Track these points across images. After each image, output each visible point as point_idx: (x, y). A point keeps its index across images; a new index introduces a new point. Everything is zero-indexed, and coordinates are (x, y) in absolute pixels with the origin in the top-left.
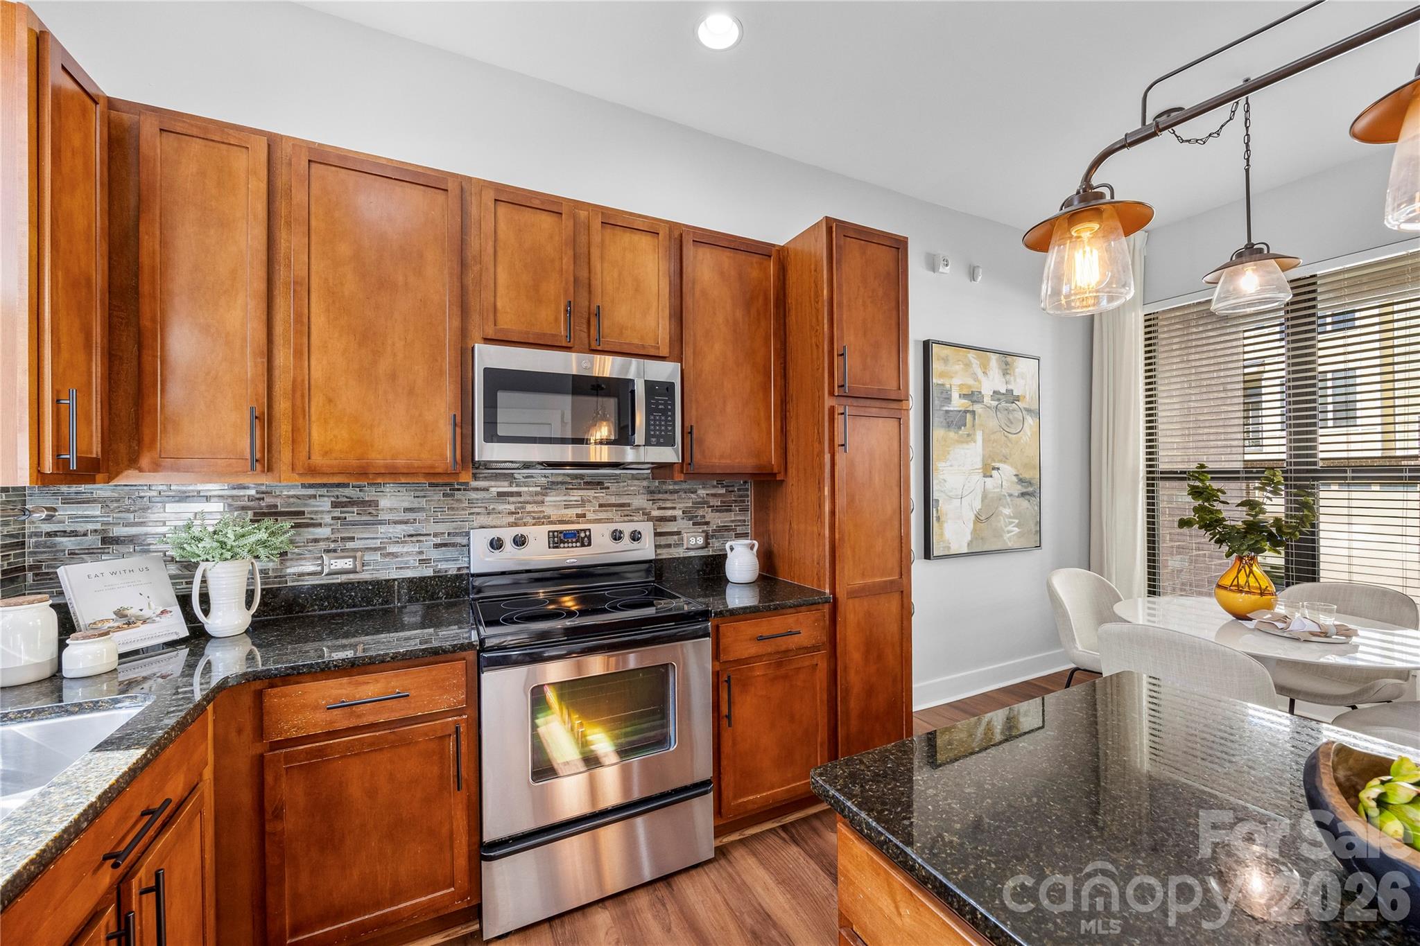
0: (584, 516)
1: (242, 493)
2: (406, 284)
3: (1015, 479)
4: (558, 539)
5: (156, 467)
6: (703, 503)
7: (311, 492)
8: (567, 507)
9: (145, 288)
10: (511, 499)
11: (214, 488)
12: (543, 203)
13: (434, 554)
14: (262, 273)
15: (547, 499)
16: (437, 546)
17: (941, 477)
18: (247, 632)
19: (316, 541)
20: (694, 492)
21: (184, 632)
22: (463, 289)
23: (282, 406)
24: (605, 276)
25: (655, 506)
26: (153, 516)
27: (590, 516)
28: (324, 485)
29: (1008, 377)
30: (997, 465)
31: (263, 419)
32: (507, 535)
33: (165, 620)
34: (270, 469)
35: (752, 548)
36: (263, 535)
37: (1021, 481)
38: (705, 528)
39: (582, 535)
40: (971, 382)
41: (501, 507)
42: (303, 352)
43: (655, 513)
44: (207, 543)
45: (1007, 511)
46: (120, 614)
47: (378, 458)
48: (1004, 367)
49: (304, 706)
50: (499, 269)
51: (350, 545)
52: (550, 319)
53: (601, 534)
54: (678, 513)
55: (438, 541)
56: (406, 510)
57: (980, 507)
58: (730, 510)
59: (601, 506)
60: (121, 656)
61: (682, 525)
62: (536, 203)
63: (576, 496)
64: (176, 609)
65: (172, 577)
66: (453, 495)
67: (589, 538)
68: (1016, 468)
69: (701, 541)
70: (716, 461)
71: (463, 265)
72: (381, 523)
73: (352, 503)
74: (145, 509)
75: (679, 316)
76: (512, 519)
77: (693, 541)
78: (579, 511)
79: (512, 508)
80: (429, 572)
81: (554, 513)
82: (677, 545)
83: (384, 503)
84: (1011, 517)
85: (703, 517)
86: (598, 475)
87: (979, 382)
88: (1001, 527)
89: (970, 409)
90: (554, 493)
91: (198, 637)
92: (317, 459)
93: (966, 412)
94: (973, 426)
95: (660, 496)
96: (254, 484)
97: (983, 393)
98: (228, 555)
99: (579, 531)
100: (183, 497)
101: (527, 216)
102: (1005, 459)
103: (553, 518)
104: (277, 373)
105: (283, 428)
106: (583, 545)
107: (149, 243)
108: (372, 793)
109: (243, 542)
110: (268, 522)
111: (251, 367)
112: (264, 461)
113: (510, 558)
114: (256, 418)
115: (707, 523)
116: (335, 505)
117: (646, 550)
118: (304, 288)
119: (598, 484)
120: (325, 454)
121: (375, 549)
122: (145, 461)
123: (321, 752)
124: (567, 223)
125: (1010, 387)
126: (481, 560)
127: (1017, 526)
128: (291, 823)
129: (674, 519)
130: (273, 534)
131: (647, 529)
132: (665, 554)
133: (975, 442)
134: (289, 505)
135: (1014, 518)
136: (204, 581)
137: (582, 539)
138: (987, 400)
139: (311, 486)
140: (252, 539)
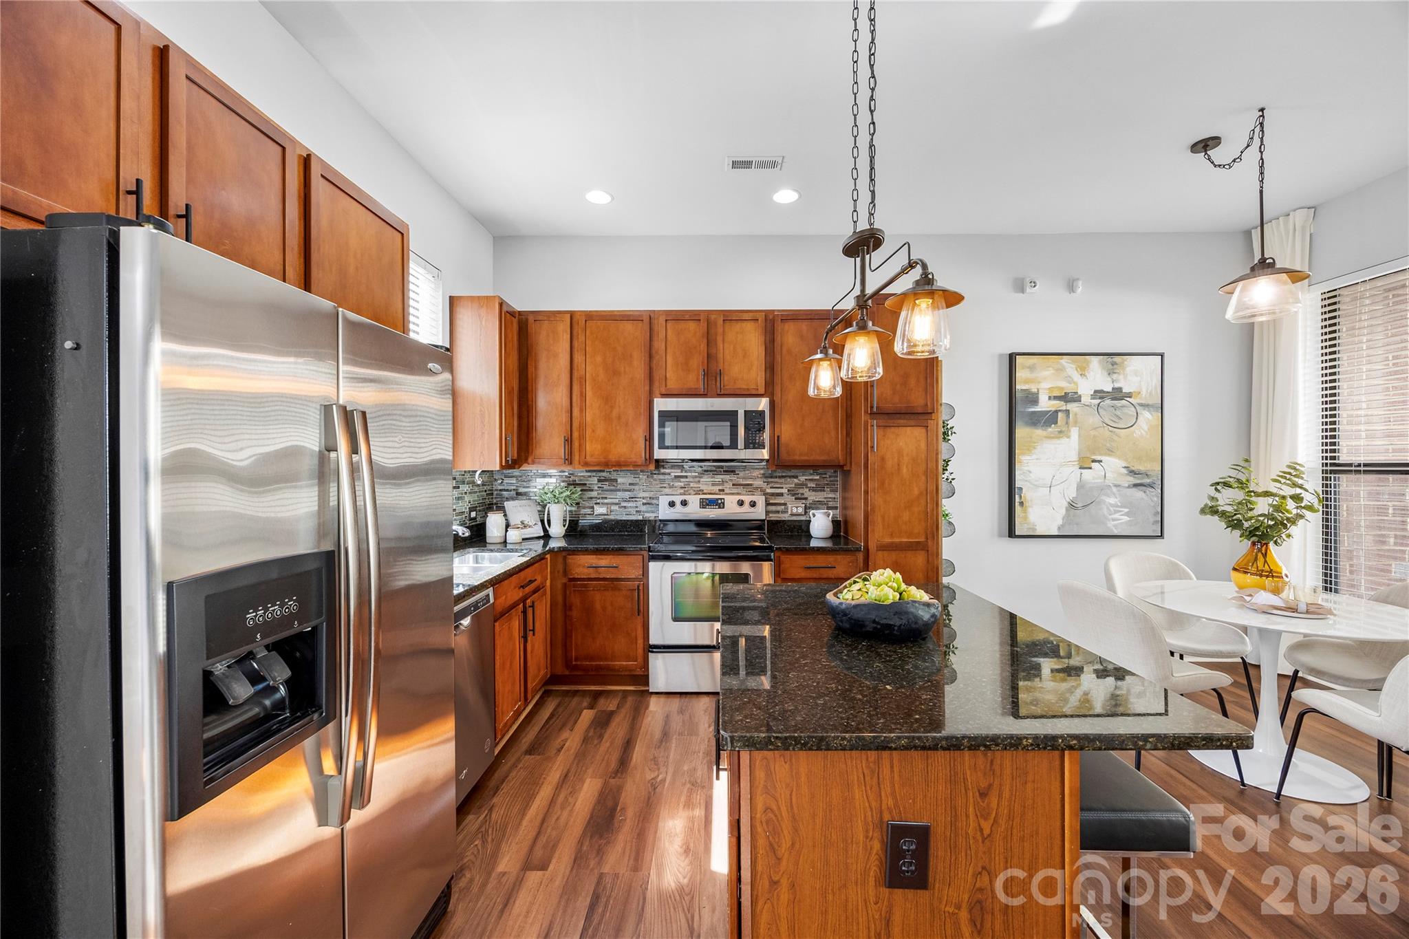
0: (723, 490)
1: (563, 474)
2: (625, 371)
3: (1125, 471)
4: (705, 504)
5: (533, 463)
6: (802, 485)
7: (589, 474)
8: (713, 485)
9: (530, 388)
10: (682, 480)
11: (553, 471)
12: (690, 316)
13: (644, 508)
14: (569, 375)
15: (702, 480)
16: (644, 504)
17: (1026, 468)
18: (564, 537)
19: (591, 498)
20: (796, 477)
21: (542, 534)
22: (651, 369)
23: (576, 434)
24: (725, 351)
25: (769, 486)
26: (532, 484)
27: (727, 491)
28: (595, 471)
29: (1115, 376)
30: (1098, 458)
31: (569, 441)
32: (678, 499)
33: (535, 527)
34: (571, 463)
35: (828, 516)
36: (568, 493)
37: (1133, 473)
38: (804, 501)
39: (720, 501)
40: (1063, 384)
41: (677, 484)
42: (583, 410)
43: (769, 491)
44: (549, 495)
45: (1112, 500)
46: (522, 523)
47: (613, 458)
48: (1110, 367)
49: (580, 565)
50: (668, 357)
51: (606, 501)
52: (694, 379)
53: (731, 502)
54: (784, 491)
55: (644, 501)
56: (630, 484)
57: (1074, 495)
58: (824, 491)
59: (733, 485)
60: (523, 539)
61: (788, 499)
62: (687, 317)
63: (719, 478)
64: (540, 523)
65: (539, 511)
66: (652, 477)
67: (723, 504)
68: (1126, 460)
69: (800, 510)
70: (797, 458)
71: (651, 357)
72: (619, 490)
73: (606, 480)
74: (529, 481)
75: (771, 368)
76: (682, 491)
77: (795, 510)
78: (721, 488)
79: (682, 484)
80: (640, 518)
81: (705, 488)
82: (784, 512)
83: (620, 480)
84: (1118, 506)
85: (803, 494)
86: (732, 466)
87: (1076, 384)
88: (1104, 515)
89: (1064, 408)
90: (706, 476)
91: (546, 537)
92: (589, 459)
93: (1056, 412)
94: (1067, 423)
95: (772, 480)
96: (568, 470)
97: (1079, 393)
98: (556, 501)
99: (717, 499)
100: (544, 476)
101: (683, 325)
102: (1110, 452)
103: (705, 491)
104: (574, 419)
105: (576, 444)
106: (719, 508)
107: (531, 369)
108: (604, 609)
109: (562, 495)
110: (572, 487)
111: (564, 418)
112: (569, 460)
113: (678, 512)
114: (566, 440)
115: (806, 499)
116: (599, 481)
117: (759, 513)
118: (583, 380)
119: (731, 471)
120: (592, 456)
121: (616, 504)
122: (530, 460)
123: (585, 586)
124: (704, 324)
125: (1117, 385)
126: (664, 513)
127: (1127, 514)
128: (575, 613)
129: (782, 495)
130: (573, 493)
131: (761, 500)
132: (773, 517)
133: (1069, 437)
134: (581, 480)
135: (1121, 507)
136: (549, 511)
137: (720, 504)
138: (1086, 399)
139: (589, 471)
140: (565, 494)
